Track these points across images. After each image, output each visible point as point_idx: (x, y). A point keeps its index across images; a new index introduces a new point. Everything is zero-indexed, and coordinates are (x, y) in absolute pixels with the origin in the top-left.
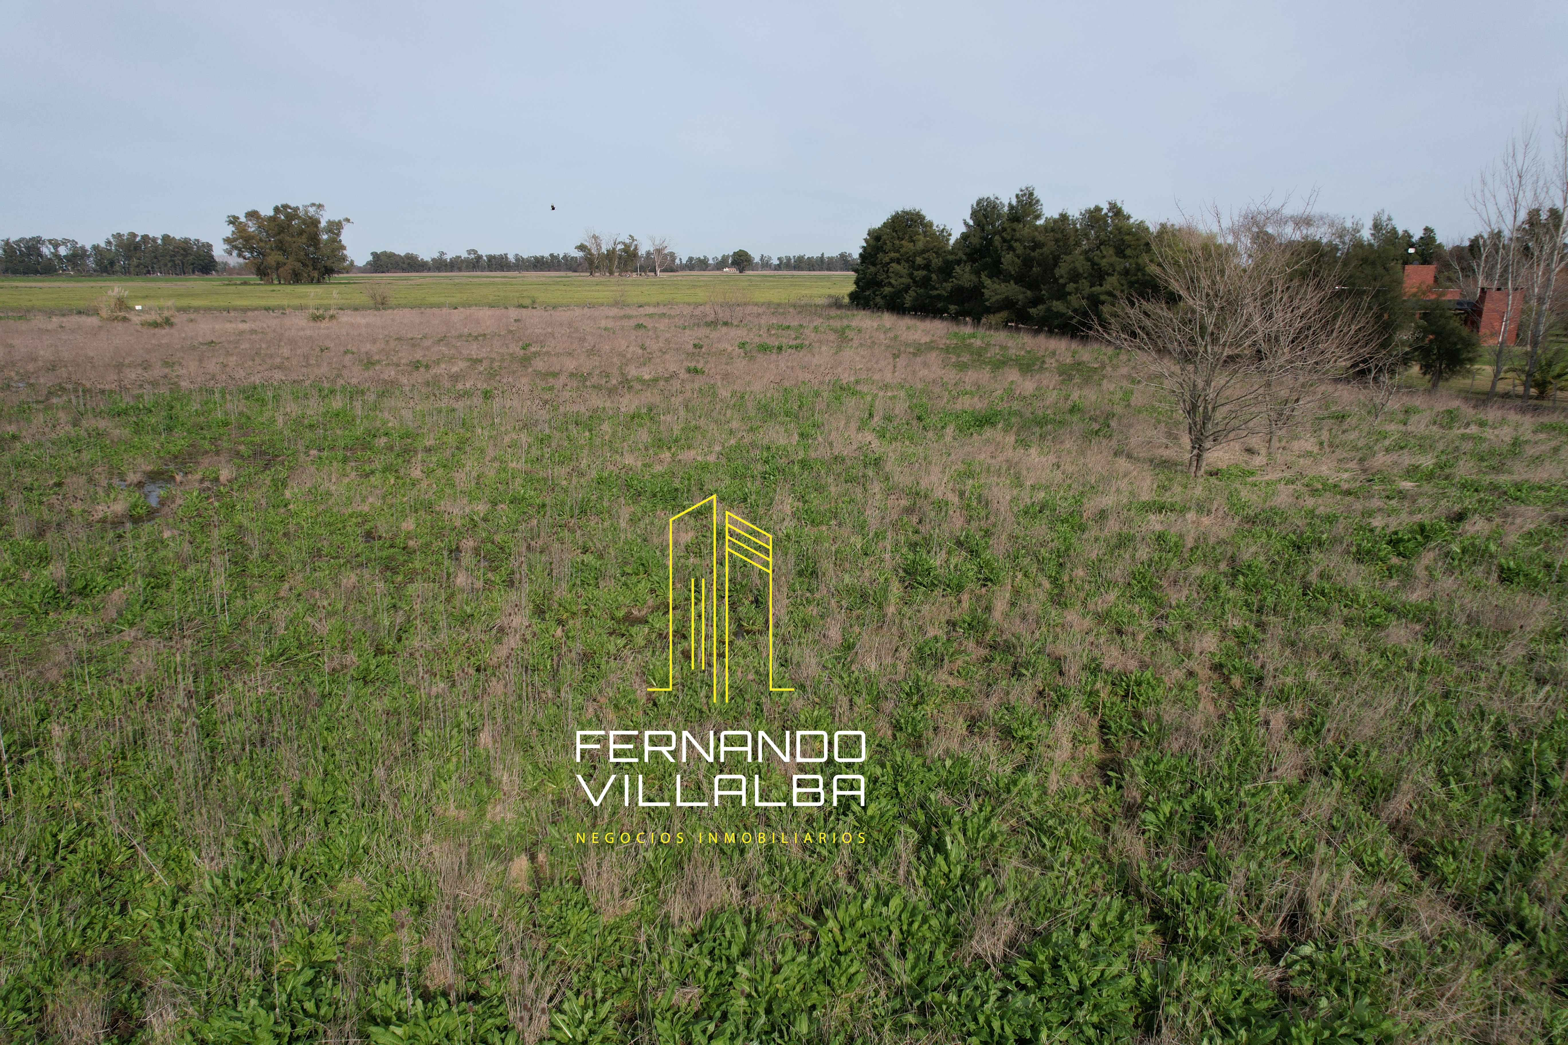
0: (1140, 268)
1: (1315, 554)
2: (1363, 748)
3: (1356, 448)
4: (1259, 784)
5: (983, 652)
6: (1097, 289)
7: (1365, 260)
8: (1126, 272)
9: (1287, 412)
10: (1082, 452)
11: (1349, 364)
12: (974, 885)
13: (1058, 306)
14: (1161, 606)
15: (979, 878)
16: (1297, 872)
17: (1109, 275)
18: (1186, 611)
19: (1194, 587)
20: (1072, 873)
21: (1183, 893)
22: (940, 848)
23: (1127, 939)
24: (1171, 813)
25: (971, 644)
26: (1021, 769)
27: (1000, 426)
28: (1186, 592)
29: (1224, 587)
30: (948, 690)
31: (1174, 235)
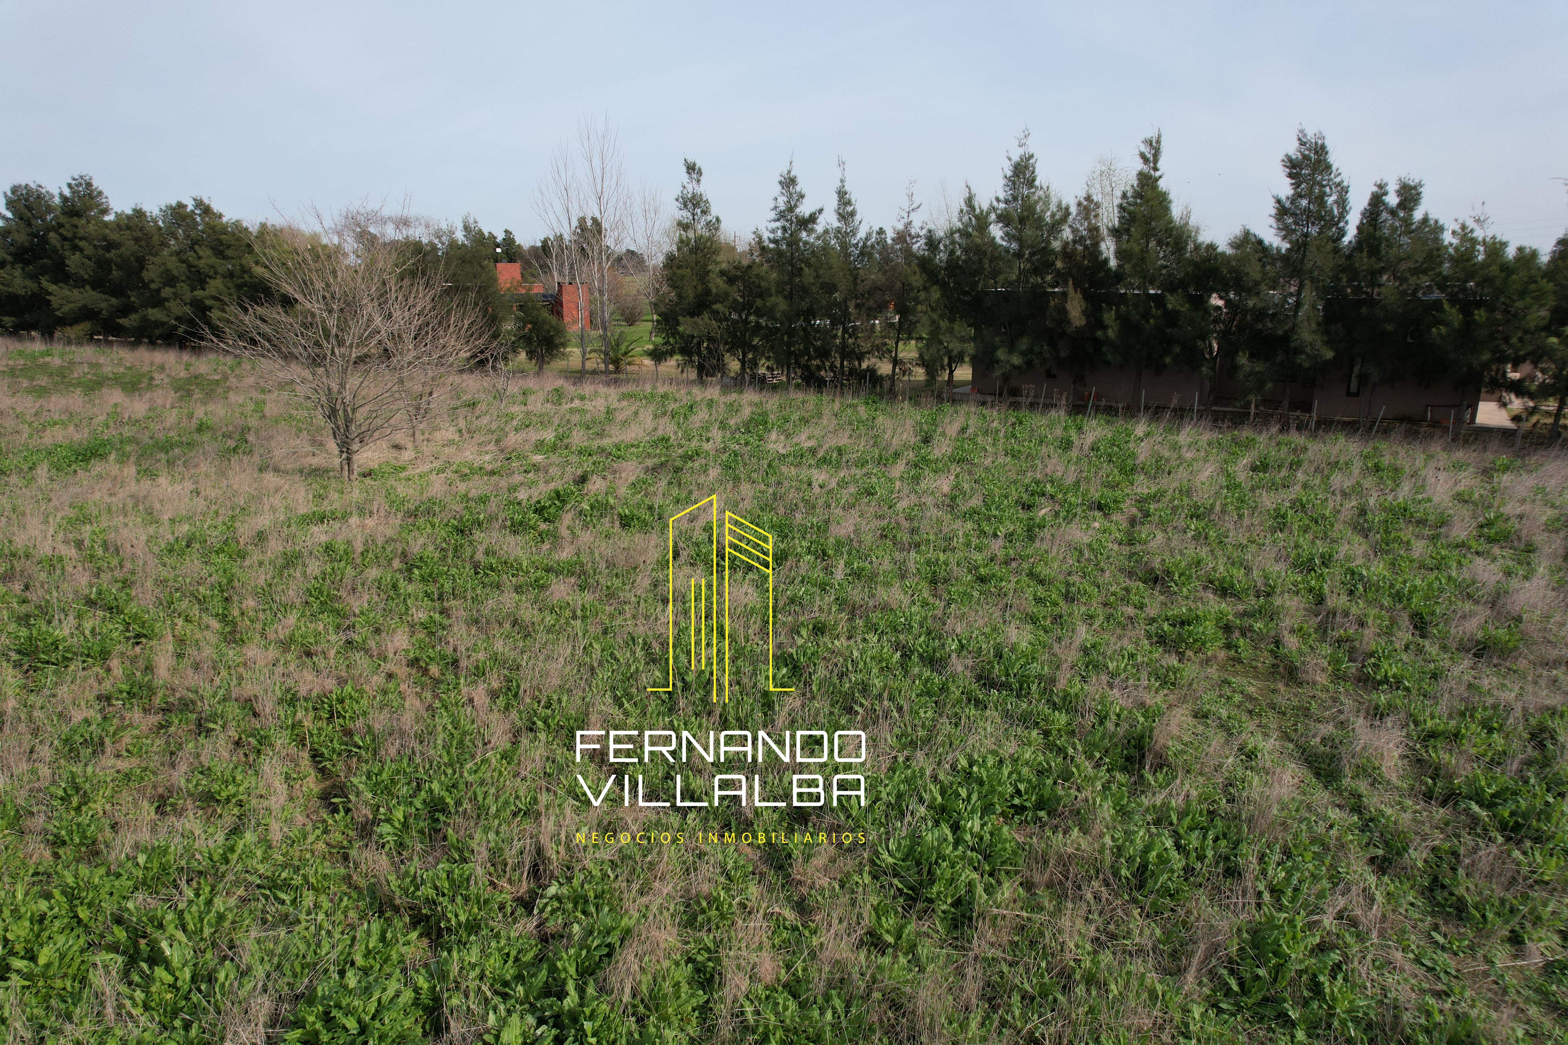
0: (245, 270)
1: (478, 535)
2: (555, 697)
3: (491, 432)
4: (478, 759)
5: (155, 719)
6: (199, 293)
7: (463, 260)
8: (231, 275)
9: (424, 406)
10: (222, 474)
11: (468, 354)
12: (211, 979)
13: (154, 314)
14: (345, 617)
15: (215, 970)
16: (528, 825)
17: (211, 277)
18: (372, 615)
19: (374, 591)
20: (321, 916)
21: (436, 888)
22: (156, 958)
23: (394, 956)
24: (405, 817)
25: (136, 715)
26: (235, 831)
27: (113, 457)
28: (366, 597)
29: (402, 584)
30: (120, 776)
31: (275, 235)
